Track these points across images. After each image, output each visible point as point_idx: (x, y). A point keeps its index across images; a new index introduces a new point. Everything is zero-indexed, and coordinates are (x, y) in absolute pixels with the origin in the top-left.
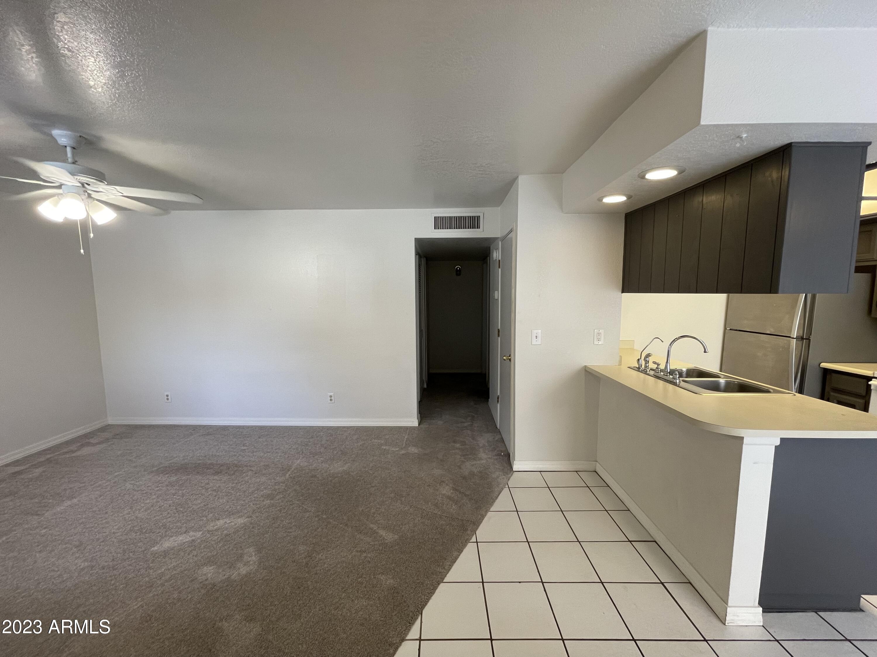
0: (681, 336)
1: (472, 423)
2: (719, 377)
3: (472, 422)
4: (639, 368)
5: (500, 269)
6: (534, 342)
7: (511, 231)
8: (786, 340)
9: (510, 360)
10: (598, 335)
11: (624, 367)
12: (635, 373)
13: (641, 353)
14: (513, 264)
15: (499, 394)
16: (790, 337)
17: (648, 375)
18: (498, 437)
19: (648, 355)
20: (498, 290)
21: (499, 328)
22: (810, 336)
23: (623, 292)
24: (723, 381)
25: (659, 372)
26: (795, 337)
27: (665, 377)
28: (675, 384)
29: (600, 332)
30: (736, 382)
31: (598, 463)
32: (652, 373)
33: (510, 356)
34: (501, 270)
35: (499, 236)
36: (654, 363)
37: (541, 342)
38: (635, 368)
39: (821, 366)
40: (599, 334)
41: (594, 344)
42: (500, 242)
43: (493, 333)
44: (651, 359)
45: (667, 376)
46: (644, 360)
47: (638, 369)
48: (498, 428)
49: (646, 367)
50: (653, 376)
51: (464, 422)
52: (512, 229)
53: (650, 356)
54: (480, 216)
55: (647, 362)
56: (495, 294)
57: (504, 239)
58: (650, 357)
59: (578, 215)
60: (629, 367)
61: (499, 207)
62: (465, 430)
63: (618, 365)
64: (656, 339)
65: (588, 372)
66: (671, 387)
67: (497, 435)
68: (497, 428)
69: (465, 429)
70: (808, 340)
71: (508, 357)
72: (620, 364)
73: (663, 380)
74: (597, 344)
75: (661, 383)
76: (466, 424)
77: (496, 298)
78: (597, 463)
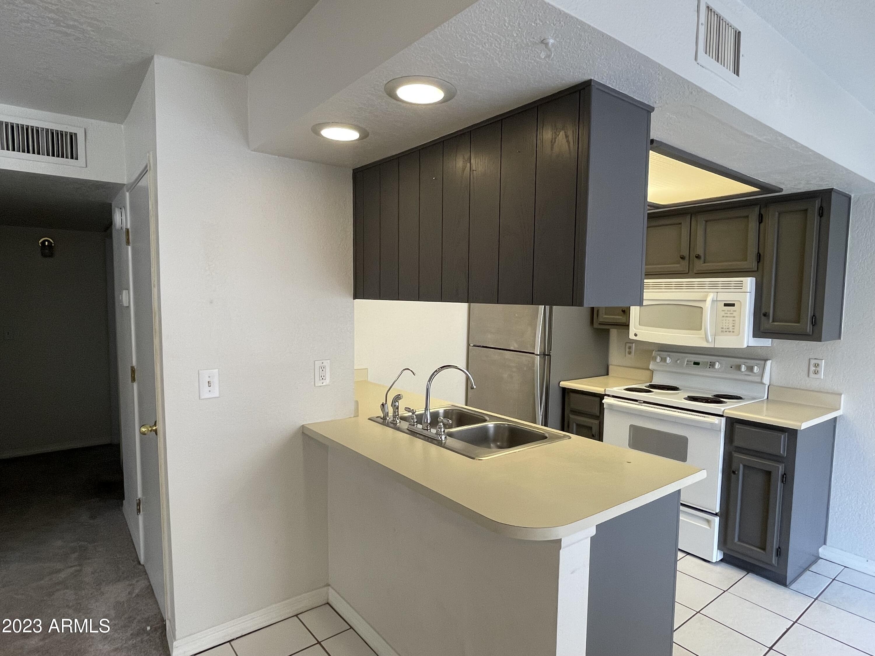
0: (441, 368)
1: (78, 568)
2: (485, 421)
3: (79, 565)
4: (384, 419)
5: (130, 248)
6: (206, 395)
7: (145, 171)
8: (530, 357)
9: (156, 431)
10: (321, 370)
11: (363, 420)
12: (378, 429)
13: (387, 394)
14: (152, 237)
15: (140, 495)
16: (533, 353)
17: (398, 429)
18: (140, 585)
19: (398, 398)
20: (128, 289)
21: (134, 363)
22: (551, 352)
23: (355, 297)
24: (492, 425)
25: (415, 424)
26: (539, 354)
27: (425, 432)
28: (440, 444)
29: (323, 364)
30: (506, 425)
31: (333, 588)
32: (405, 425)
33: (155, 425)
34: (133, 249)
35: (126, 183)
36: (408, 409)
37: (220, 393)
38: (379, 419)
39: (560, 386)
40: (323, 369)
41: (315, 386)
42: (128, 194)
43: (124, 375)
44: (402, 404)
45: (427, 430)
46: (392, 406)
47: (383, 421)
48: (142, 562)
49: (394, 416)
50: (407, 431)
51: (59, 571)
52: (146, 166)
53: (400, 399)
54: (76, 134)
55: (396, 408)
56: (122, 297)
57: (133, 186)
58: (400, 401)
59: (277, 157)
60: (369, 419)
61: (121, 123)
62: (58, 590)
63: (354, 417)
64: (406, 371)
65: (307, 435)
66: (433, 449)
67: (137, 581)
68: (139, 563)
69: (58, 587)
70: (549, 356)
71: (150, 427)
72: (356, 416)
73: (422, 437)
74: (320, 386)
75: (419, 443)
76: (62, 575)
77: (125, 304)
78: (331, 590)
